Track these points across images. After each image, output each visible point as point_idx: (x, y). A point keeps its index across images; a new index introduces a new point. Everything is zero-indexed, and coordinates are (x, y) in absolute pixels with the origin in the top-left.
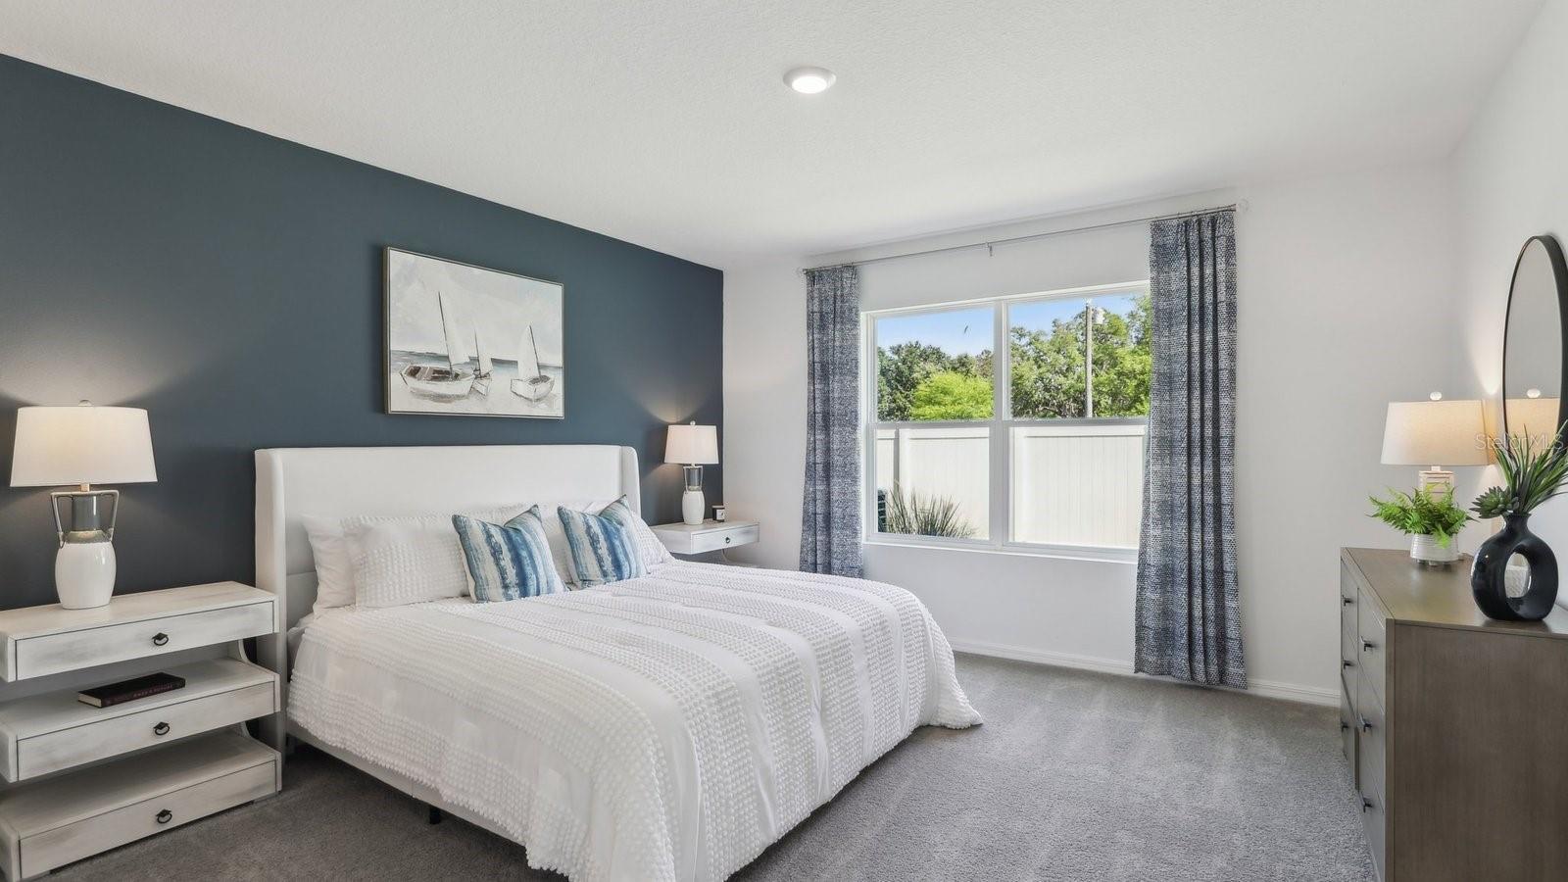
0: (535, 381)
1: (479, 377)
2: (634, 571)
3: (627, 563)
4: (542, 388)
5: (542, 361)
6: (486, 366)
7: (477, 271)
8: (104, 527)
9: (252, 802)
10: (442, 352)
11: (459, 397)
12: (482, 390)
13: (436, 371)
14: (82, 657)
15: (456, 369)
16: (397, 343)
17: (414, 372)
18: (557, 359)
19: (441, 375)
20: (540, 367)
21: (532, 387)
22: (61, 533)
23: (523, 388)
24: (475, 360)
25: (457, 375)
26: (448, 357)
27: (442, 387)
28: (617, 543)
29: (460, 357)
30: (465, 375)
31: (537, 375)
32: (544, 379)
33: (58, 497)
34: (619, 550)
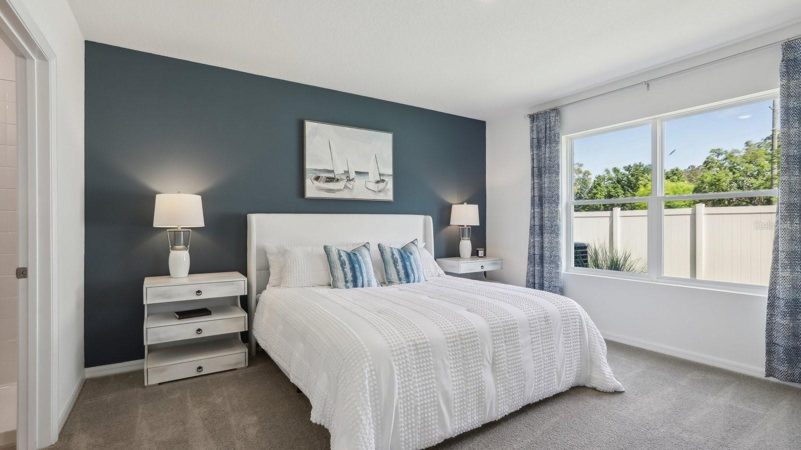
0: (378, 182)
1: (349, 180)
2: (417, 279)
3: (412, 274)
4: (381, 185)
5: (382, 172)
6: (352, 175)
7: (347, 129)
8: (186, 244)
9: (235, 369)
10: (330, 168)
11: (339, 190)
12: (350, 186)
13: (328, 178)
14: (170, 297)
15: (337, 177)
16: (309, 165)
17: (317, 178)
18: (390, 171)
19: (330, 180)
20: (380, 175)
21: (377, 185)
22: (170, 246)
23: (372, 186)
24: (347, 172)
25: (338, 180)
26: (333, 171)
27: (331, 186)
28: (408, 263)
29: (339, 171)
30: (342, 180)
31: (378, 179)
32: (383, 181)
33: (169, 231)
34: (409, 267)
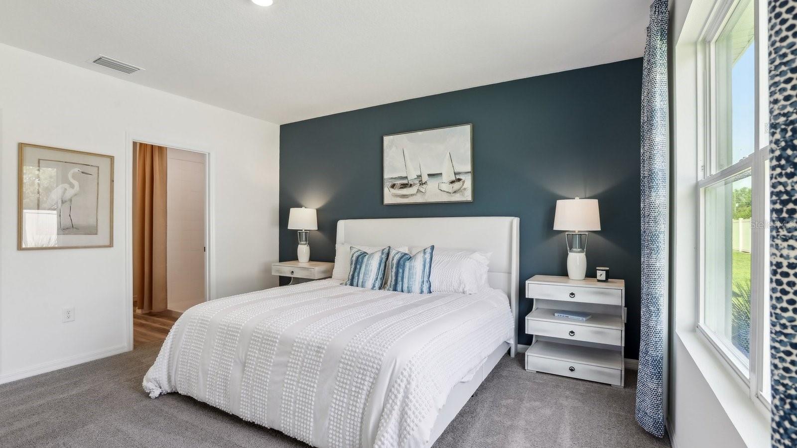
0: (452, 182)
1: (422, 184)
4: (457, 186)
5: (457, 170)
6: (425, 178)
7: (420, 133)
8: (307, 241)
10: (404, 175)
11: (412, 195)
12: (423, 190)
13: (402, 185)
15: (411, 182)
16: (387, 175)
17: (393, 186)
18: (468, 167)
19: (404, 186)
20: (455, 174)
21: (451, 185)
22: (298, 242)
23: (446, 187)
24: (419, 176)
25: (411, 185)
26: (407, 177)
27: (405, 191)
29: (412, 176)
30: (415, 184)
31: (453, 178)
32: (459, 180)
